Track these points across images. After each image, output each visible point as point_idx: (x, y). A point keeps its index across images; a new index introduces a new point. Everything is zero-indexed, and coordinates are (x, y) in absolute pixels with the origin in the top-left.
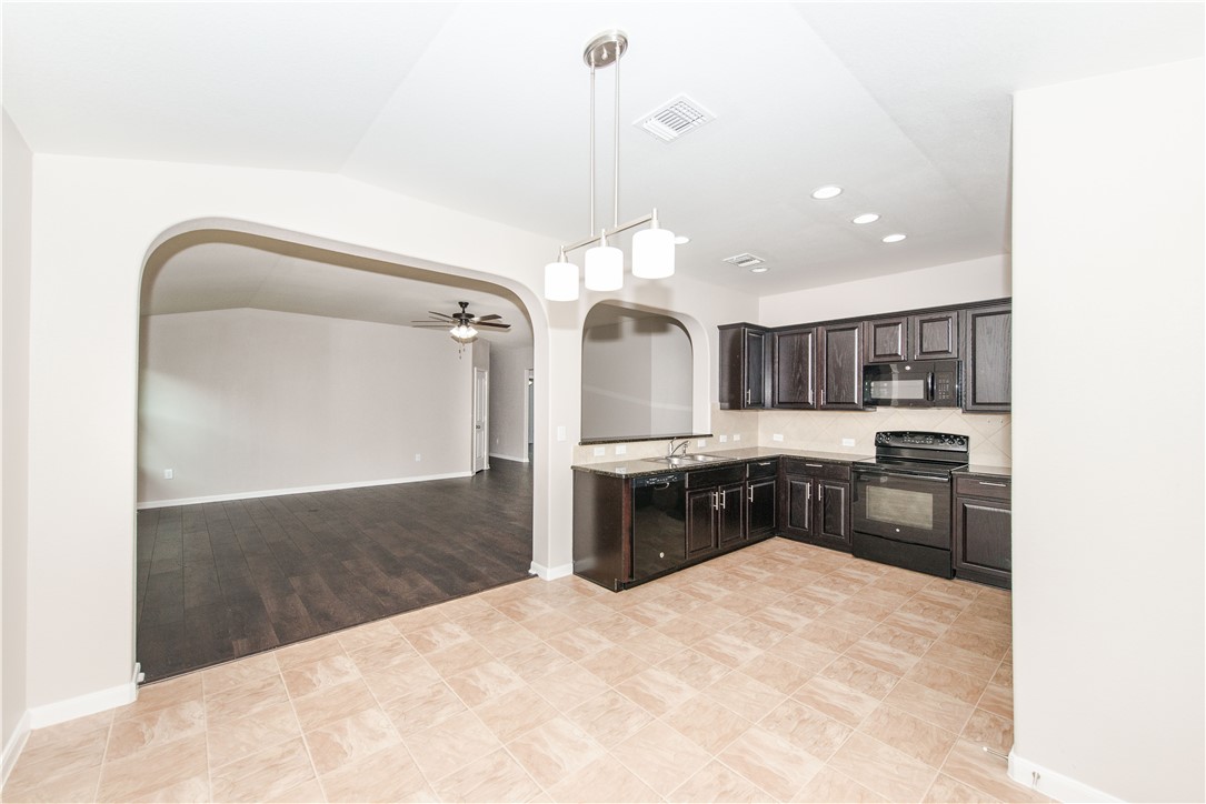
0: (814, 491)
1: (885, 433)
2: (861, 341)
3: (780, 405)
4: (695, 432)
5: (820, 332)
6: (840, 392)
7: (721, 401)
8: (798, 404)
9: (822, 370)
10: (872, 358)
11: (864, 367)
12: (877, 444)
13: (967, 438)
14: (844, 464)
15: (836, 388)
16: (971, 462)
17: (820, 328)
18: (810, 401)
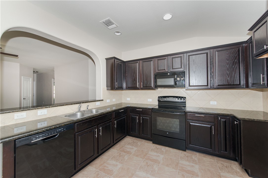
0: (139, 119)
1: (161, 97)
2: (154, 65)
3: (129, 88)
4: (97, 99)
5: (140, 62)
6: (147, 83)
7: (107, 87)
8: (134, 88)
9: (141, 76)
10: (157, 71)
11: (155, 74)
12: (159, 101)
13: (185, 98)
14: (149, 109)
15: (146, 82)
16: (187, 106)
17: (140, 61)
18: (138, 86)
